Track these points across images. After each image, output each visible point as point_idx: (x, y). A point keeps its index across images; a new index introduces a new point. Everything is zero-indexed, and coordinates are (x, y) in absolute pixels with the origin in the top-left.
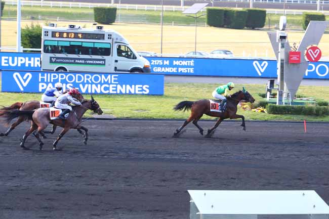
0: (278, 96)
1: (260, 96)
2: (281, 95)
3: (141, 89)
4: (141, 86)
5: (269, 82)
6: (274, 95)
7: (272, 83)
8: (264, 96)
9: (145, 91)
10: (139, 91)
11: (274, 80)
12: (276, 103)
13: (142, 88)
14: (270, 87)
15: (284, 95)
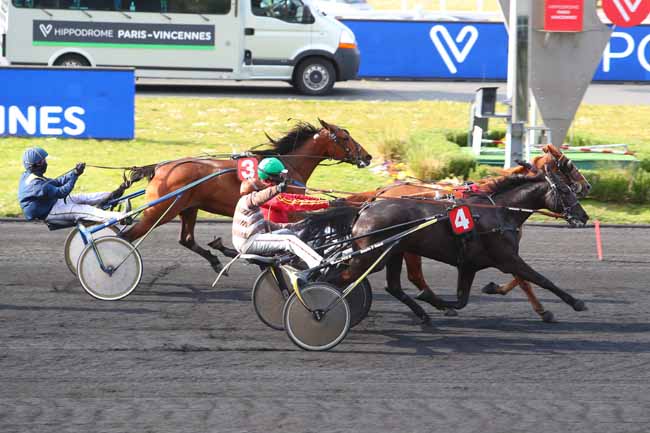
0: (508, 140)
1: (451, 140)
2: (519, 137)
3: (57, 120)
4: (58, 109)
5: (479, 96)
6: (496, 139)
7: (489, 97)
8: (464, 141)
9: (74, 127)
10: (51, 126)
11: (495, 89)
12: (501, 164)
13: (61, 115)
14: (483, 111)
15: (530, 139)
